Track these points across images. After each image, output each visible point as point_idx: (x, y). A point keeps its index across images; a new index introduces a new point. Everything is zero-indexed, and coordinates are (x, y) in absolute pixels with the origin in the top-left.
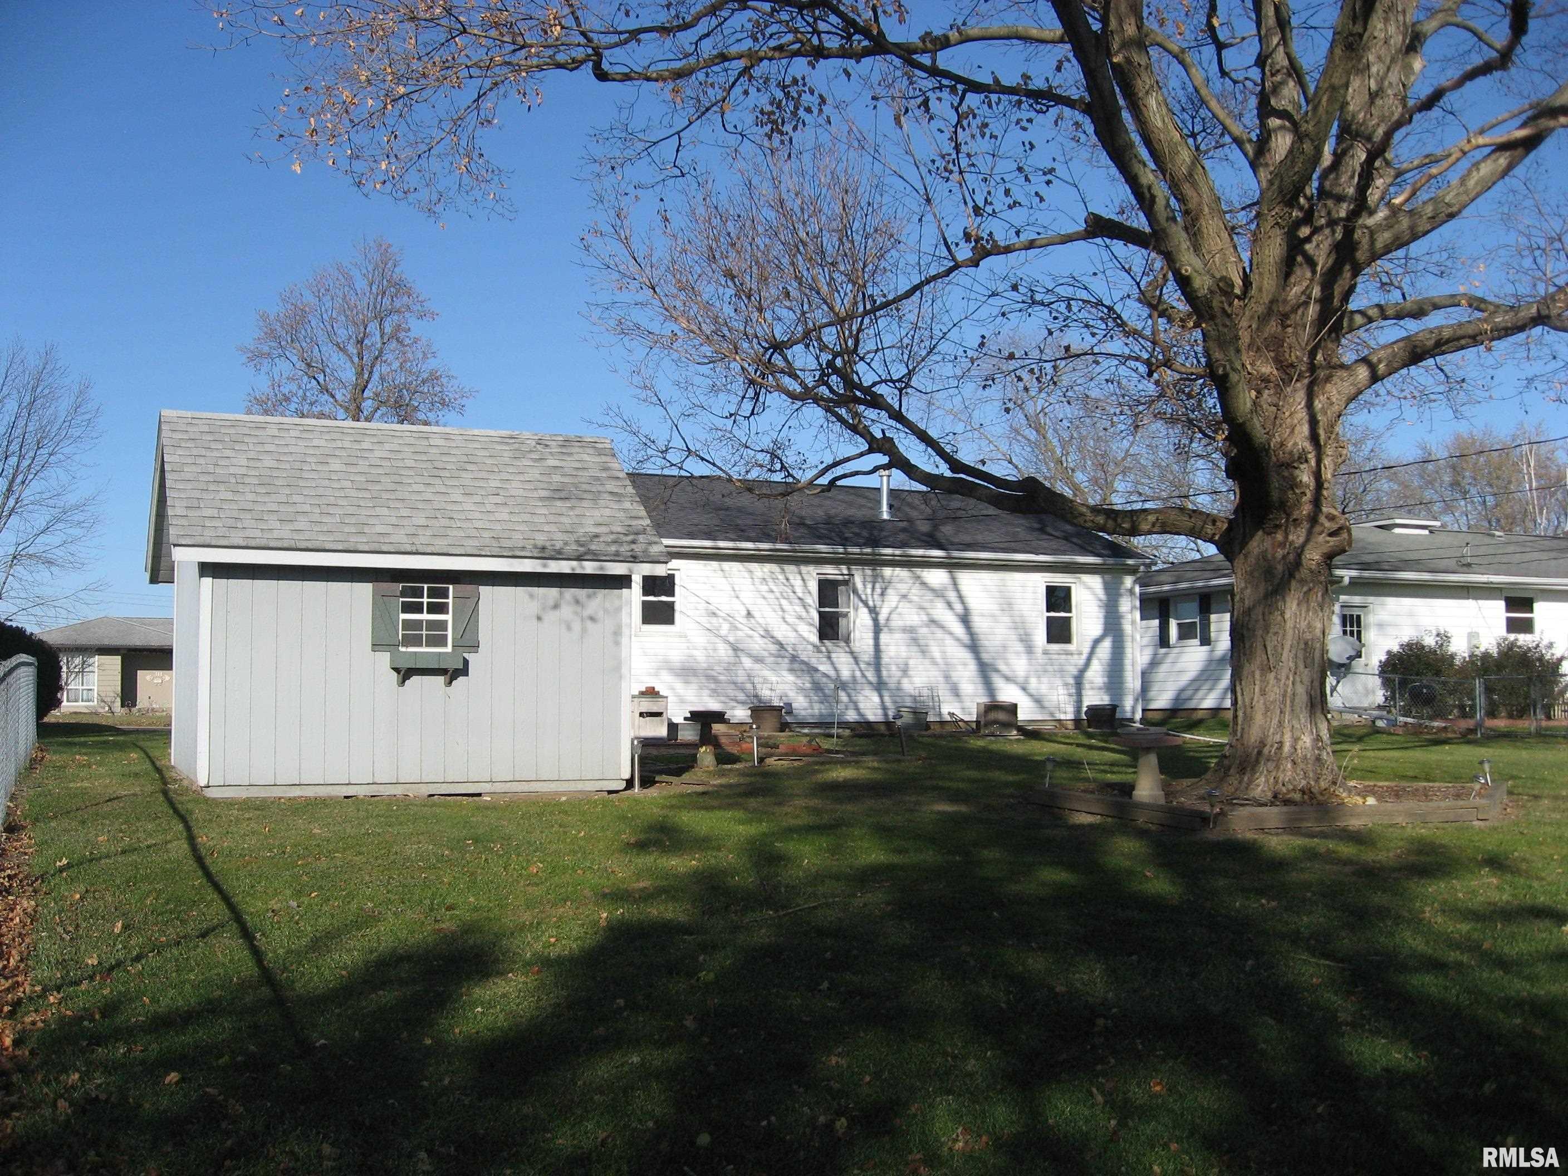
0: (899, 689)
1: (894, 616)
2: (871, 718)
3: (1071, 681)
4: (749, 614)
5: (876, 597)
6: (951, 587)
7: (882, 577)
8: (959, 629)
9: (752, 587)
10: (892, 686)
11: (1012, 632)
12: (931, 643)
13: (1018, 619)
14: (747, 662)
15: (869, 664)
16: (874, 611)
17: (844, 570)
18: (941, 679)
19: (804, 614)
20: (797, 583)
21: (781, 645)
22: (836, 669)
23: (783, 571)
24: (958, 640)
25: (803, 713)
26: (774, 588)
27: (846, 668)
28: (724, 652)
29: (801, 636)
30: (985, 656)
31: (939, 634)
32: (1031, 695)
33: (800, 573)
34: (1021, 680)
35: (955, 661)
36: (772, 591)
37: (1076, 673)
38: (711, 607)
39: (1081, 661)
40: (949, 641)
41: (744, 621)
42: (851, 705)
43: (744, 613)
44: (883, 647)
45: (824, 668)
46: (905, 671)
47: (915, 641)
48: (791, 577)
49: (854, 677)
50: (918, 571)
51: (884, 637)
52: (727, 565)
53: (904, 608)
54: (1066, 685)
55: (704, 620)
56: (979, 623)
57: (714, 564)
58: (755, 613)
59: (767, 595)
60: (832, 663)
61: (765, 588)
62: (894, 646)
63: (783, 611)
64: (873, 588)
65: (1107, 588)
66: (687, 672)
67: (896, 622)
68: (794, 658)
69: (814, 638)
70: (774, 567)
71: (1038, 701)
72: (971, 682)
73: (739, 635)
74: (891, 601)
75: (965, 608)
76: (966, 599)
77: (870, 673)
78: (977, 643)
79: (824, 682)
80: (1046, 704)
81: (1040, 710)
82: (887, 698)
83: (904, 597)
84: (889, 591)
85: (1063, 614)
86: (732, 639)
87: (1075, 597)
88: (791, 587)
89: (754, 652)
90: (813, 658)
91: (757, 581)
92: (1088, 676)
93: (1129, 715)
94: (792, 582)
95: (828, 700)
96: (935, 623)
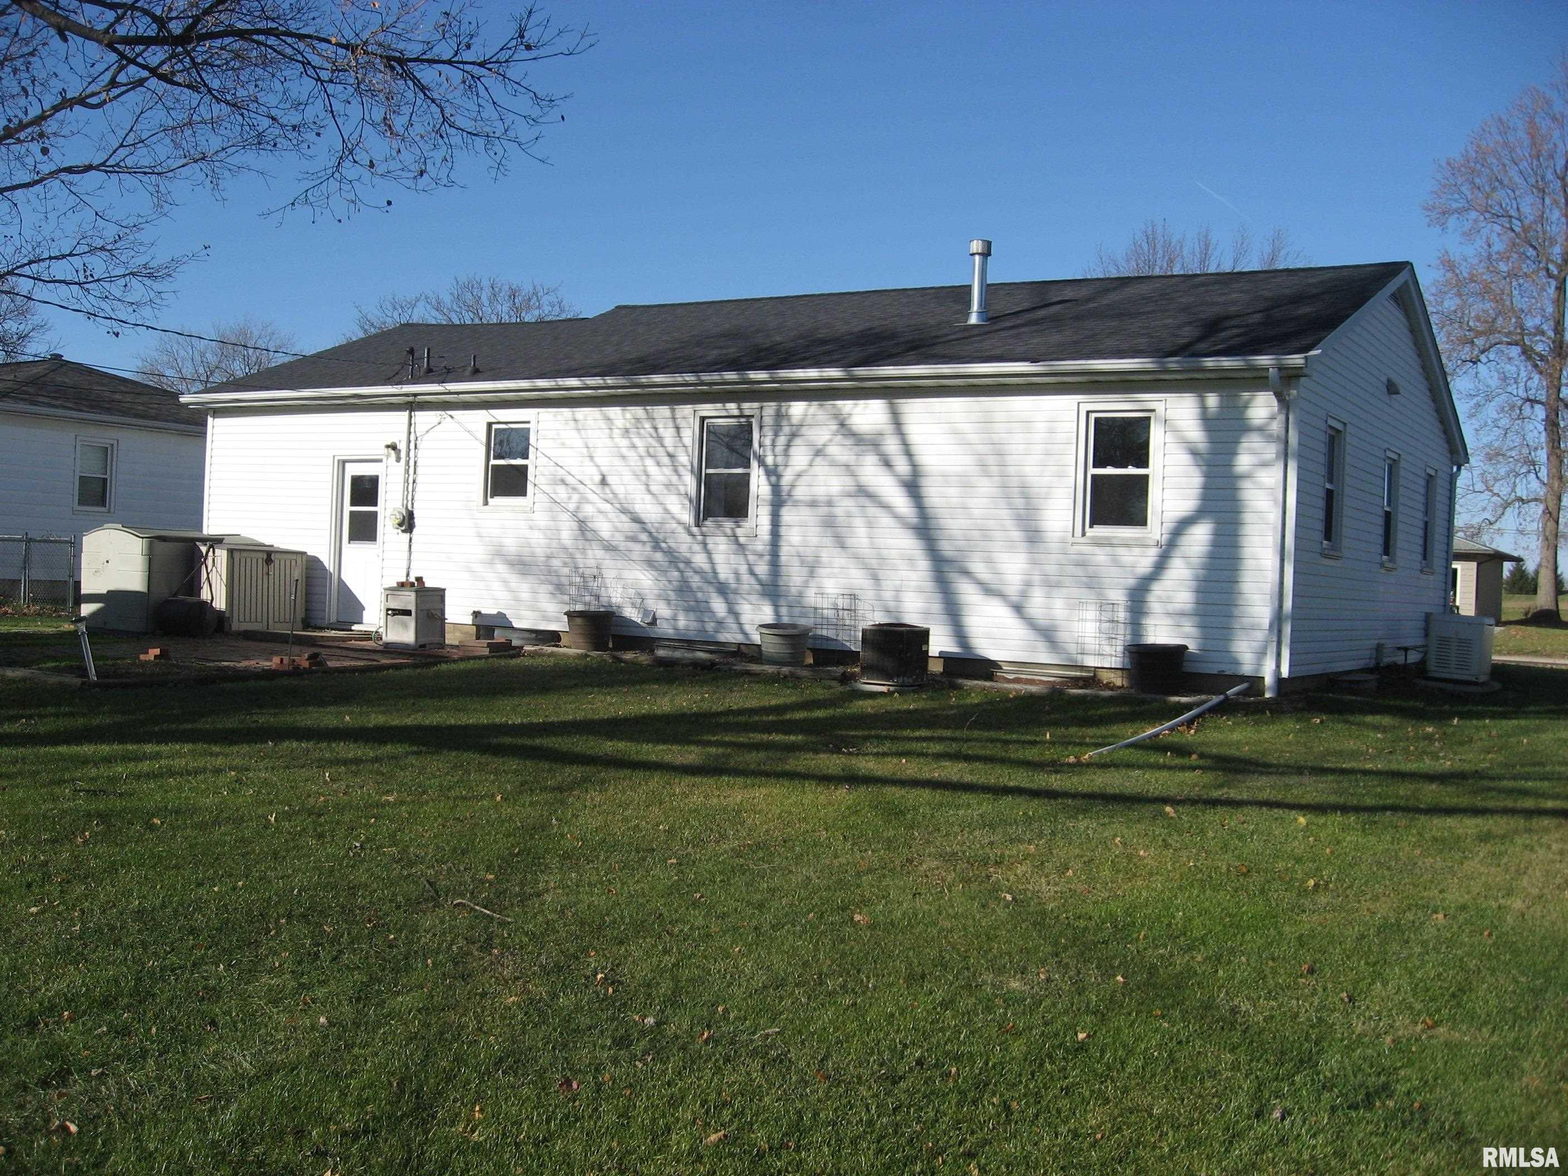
0: (801, 595)
1: (803, 480)
3: (1118, 596)
4: (604, 482)
5: (779, 449)
6: (889, 428)
7: (788, 416)
8: (901, 502)
9: (608, 442)
10: (794, 591)
11: (1002, 503)
12: (858, 522)
13: (1014, 482)
14: (597, 552)
15: (761, 555)
16: (773, 473)
17: (732, 407)
18: (869, 584)
19: (674, 479)
20: (668, 434)
21: (641, 521)
22: (711, 561)
23: (651, 418)
24: (897, 517)
25: (666, 625)
26: (637, 441)
27: (724, 557)
28: (567, 533)
29: (667, 511)
30: (946, 548)
31: (873, 511)
32: (1032, 624)
33: (674, 418)
34: (1013, 590)
35: (893, 553)
36: (634, 446)
37: (1131, 582)
38: (561, 473)
39: (1144, 561)
40: (886, 520)
41: (598, 489)
42: (730, 620)
43: (598, 478)
44: (783, 531)
45: (700, 560)
46: (812, 568)
47: (829, 523)
48: (660, 426)
49: (737, 574)
50: (846, 406)
51: (787, 515)
52: (582, 413)
53: (821, 468)
54: (1104, 605)
55: (549, 490)
56: (934, 494)
57: (566, 412)
58: (610, 479)
59: (625, 451)
60: (709, 553)
61: (624, 443)
63: (648, 475)
64: (776, 435)
65: (1207, 421)
66: (522, 562)
67: (801, 492)
68: (656, 544)
69: (687, 517)
70: (639, 411)
71: (1047, 634)
72: (920, 591)
73: (588, 510)
74: (799, 457)
75: (914, 466)
76: (915, 449)
77: (762, 569)
78: (933, 523)
79: (695, 581)
80: (1062, 636)
81: (1042, 645)
82: (784, 611)
83: (819, 452)
84: (798, 441)
85: (1131, 470)
86: (581, 515)
87: (1157, 436)
88: (660, 439)
89: (606, 534)
90: (683, 543)
91: (617, 432)
92: (1158, 590)
93: (1247, 669)
94: (661, 431)
95: (699, 608)
96: (863, 492)
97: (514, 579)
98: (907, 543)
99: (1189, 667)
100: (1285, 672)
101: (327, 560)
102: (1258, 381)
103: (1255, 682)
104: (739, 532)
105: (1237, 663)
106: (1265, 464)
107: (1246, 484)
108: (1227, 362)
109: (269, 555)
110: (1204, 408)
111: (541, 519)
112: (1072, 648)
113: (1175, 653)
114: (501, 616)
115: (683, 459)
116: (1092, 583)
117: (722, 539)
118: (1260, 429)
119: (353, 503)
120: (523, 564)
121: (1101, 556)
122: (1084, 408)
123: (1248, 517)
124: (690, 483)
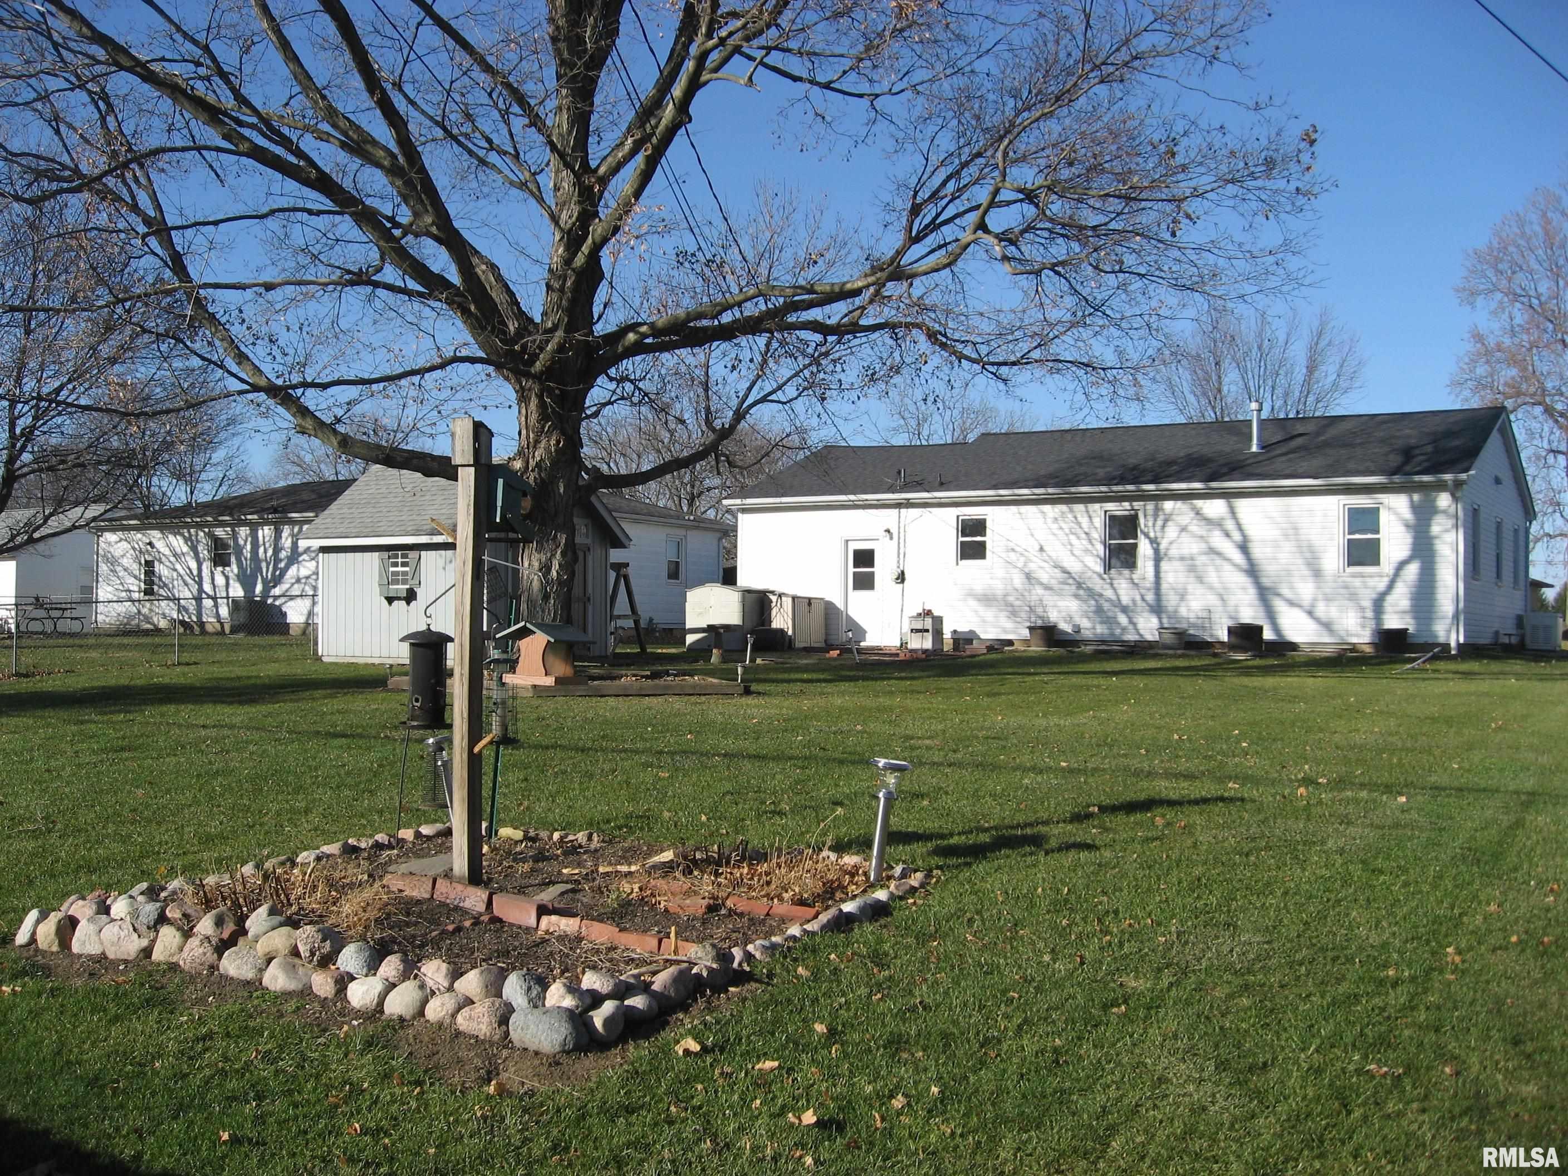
0: (1176, 611)
1: (1174, 546)
2: (1149, 637)
3: (1367, 604)
4: (1042, 549)
5: (1158, 528)
6: (1228, 516)
7: (1163, 509)
8: (1238, 557)
9: (1044, 526)
10: (1170, 609)
11: (1298, 555)
12: (1211, 569)
13: (1305, 544)
14: (1039, 591)
15: (1149, 589)
16: (1154, 542)
17: (1126, 505)
18: (1219, 603)
19: (1090, 547)
20: (1084, 521)
21: (1069, 573)
22: (1117, 595)
23: (1071, 511)
24: (1235, 565)
25: (1087, 632)
26: (1064, 526)
27: (1125, 591)
28: (1018, 580)
29: (1085, 566)
30: (1265, 581)
31: (1219, 561)
32: (1318, 620)
33: (1087, 512)
34: (1307, 603)
35: (1233, 586)
36: (1061, 528)
37: (1374, 596)
38: (1011, 545)
39: (1382, 585)
40: (1227, 567)
41: (1038, 554)
42: (1131, 627)
43: (1038, 547)
44: (1162, 575)
45: (1109, 593)
46: (1183, 596)
47: (1192, 569)
48: (1079, 516)
49: (1134, 601)
50: (1199, 503)
51: (1164, 565)
52: (1025, 509)
53: (1185, 538)
54: (1362, 609)
55: (1004, 555)
56: (1257, 551)
57: (1013, 509)
58: (1046, 548)
59: (1056, 532)
60: (1114, 589)
61: (1055, 526)
62: (1173, 574)
63: (1071, 545)
64: (1155, 520)
65: (1414, 508)
66: (987, 599)
67: (1173, 552)
68: (1079, 585)
69: (1099, 568)
70: (1064, 507)
71: (1327, 626)
72: (1251, 605)
73: (1032, 566)
74: (1172, 531)
75: (1244, 536)
76: (1245, 527)
77: (1150, 597)
78: (1256, 568)
79: (1106, 606)
80: (1335, 627)
81: (1325, 633)
82: (1165, 621)
83: (1184, 529)
84: (1170, 523)
85: (1369, 536)
86: (1027, 570)
87: (1384, 516)
88: (1079, 524)
89: (1045, 581)
90: (1097, 585)
91: (1049, 521)
92: (1390, 599)
93: (1442, 640)
94: (1080, 519)
95: (1110, 621)
96: (1212, 551)
97: (981, 609)
98: (1242, 580)
99: (1410, 640)
100: (1462, 640)
101: (840, 604)
102: (1441, 486)
103: (1446, 647)
104: (1134, 576)
105: (1436, 637)
106: (1447, 531)
107: (1437, 542)
108: (1426, 478)
109: (810, 601)
110: (1412, 501)
111: (1000, 573)
112: (1343, 633)
113: (1402, 633)
114: (972, 632)
115: (1095, 535)
116: (1353, 597)
117: (1123, 581)
118: (1444, 512)
119: (855, 566)
120: (988, 600)
121: (1357, 582)
122: (1342, 503)
123: (1438, 559)
124: (1100, 548)
